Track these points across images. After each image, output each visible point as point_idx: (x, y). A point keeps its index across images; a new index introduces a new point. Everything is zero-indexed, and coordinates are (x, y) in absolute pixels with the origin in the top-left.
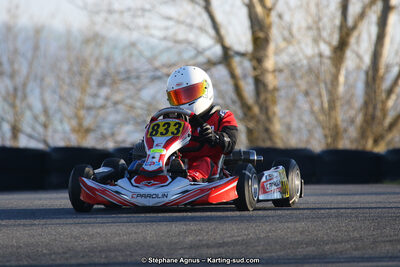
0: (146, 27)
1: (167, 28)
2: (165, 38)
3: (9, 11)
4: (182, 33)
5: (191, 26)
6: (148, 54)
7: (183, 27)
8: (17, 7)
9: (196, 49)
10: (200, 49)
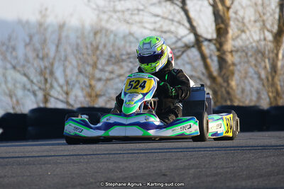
0: (141, 22)
1: (155, 23)
2: (154, 30)
3: (41, 12)
4: (166, 26)
5: (172, 20)
8: (46, 9)
9: (176, 37)
10: (179, 37)
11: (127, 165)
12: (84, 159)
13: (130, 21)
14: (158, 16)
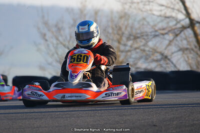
0: (151, 10)
1: (161, 11)
3: (82, 3)
4: (169, 13)
5: (173, 9)
6: (152, 24)
7: (170, 10)
8: (86, 1)
9: (176, 20)
10: (178, 20)
11: (129, 118)
12: (99, 113)
13: (144, 10)
14: (163, 5)
